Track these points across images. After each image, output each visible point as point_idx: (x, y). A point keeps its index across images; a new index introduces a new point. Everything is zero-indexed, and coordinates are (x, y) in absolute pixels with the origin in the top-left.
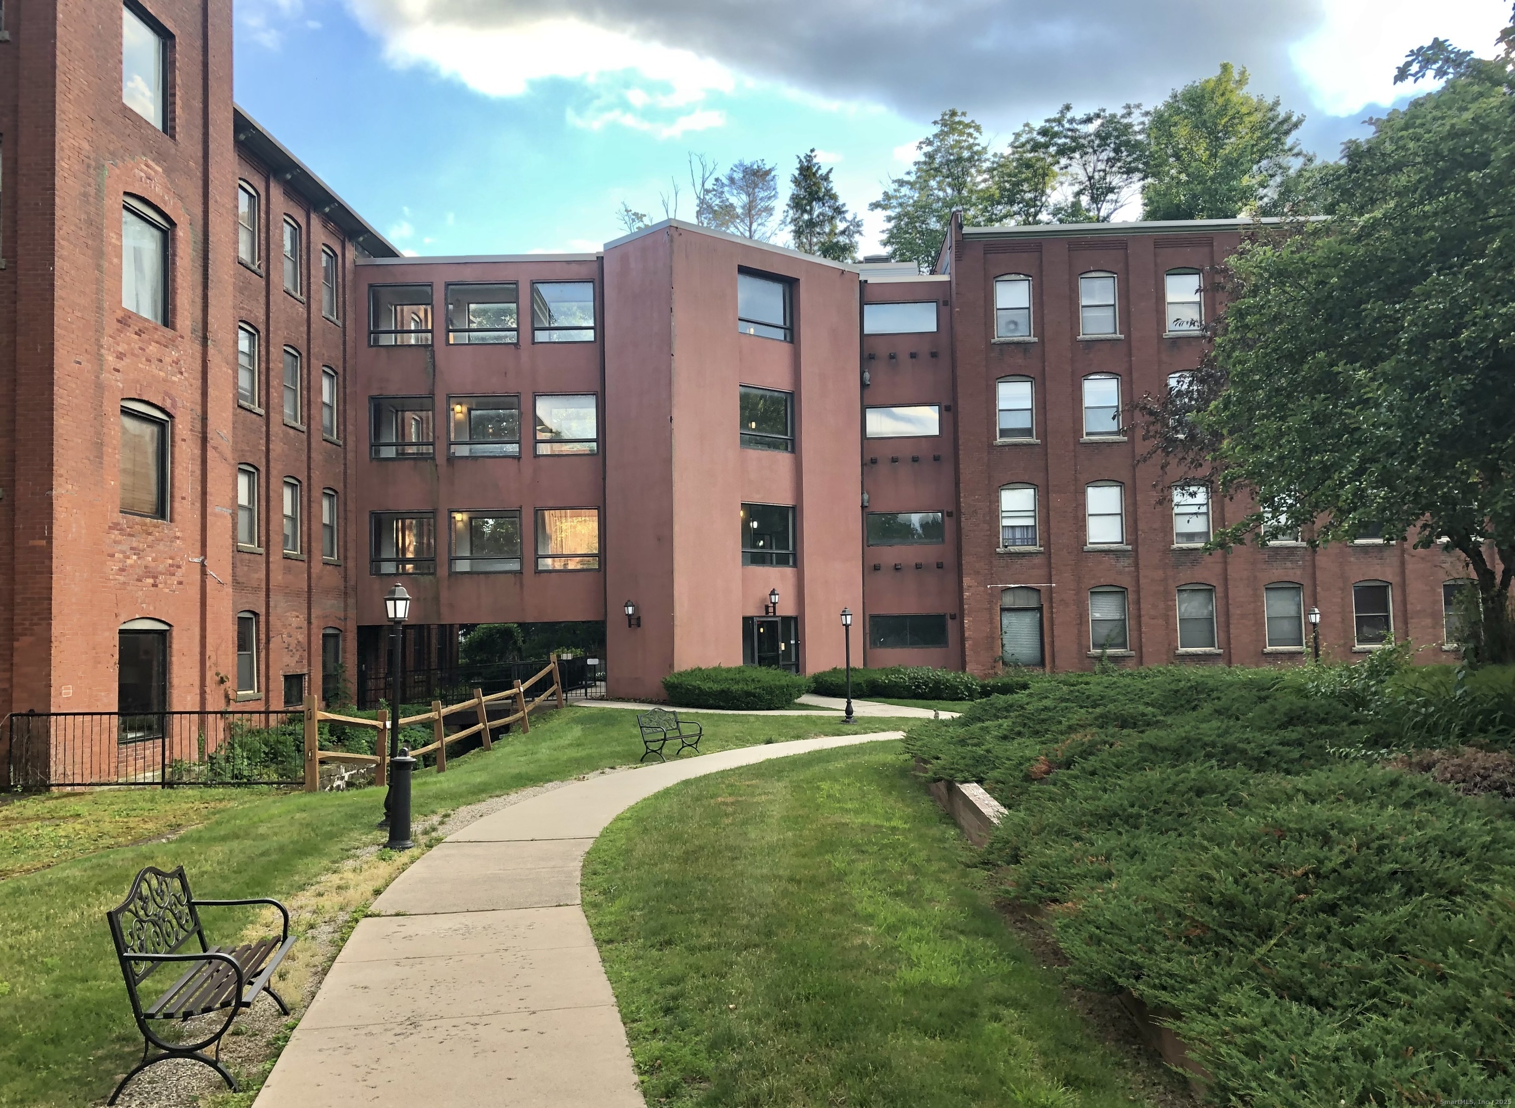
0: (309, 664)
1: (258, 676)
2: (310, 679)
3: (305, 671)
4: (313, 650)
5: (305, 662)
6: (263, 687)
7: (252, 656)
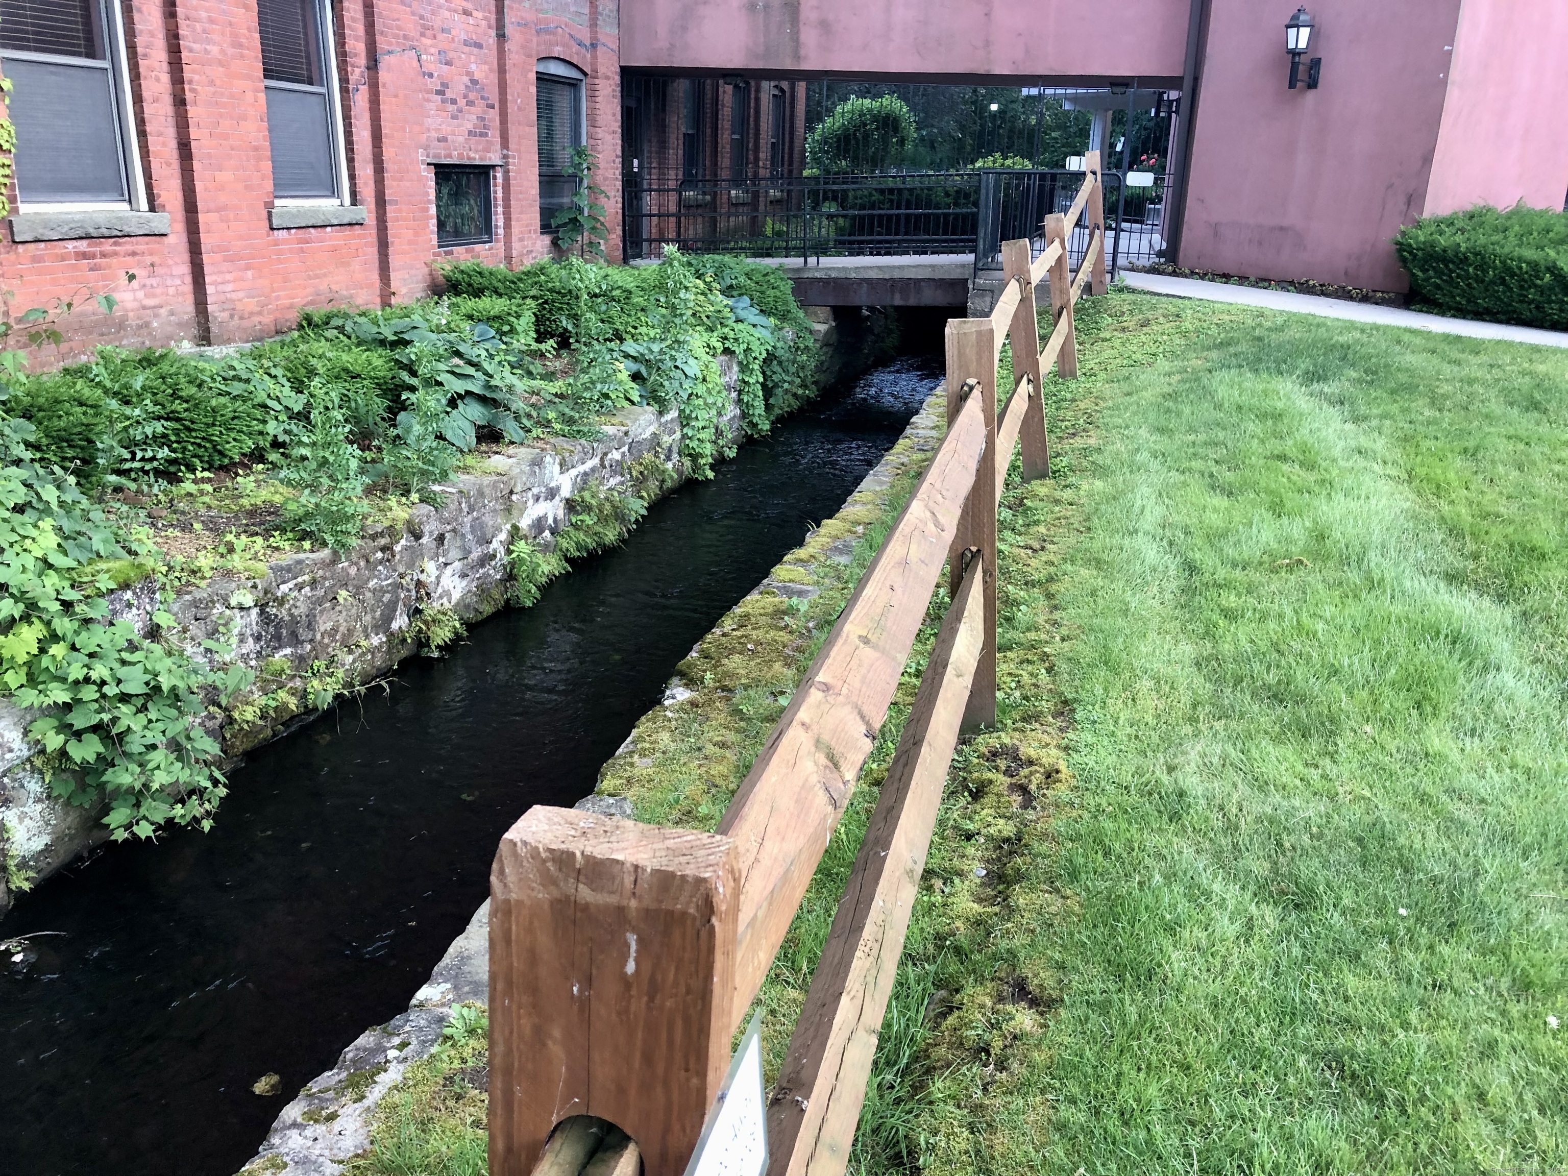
0: (505, 144)
1: (350, 161)
2: (507, 179)
3: (494, 158)
4: (512, 108)
5: (494, 136)
6: (367, 191)
7: (326, 99)
